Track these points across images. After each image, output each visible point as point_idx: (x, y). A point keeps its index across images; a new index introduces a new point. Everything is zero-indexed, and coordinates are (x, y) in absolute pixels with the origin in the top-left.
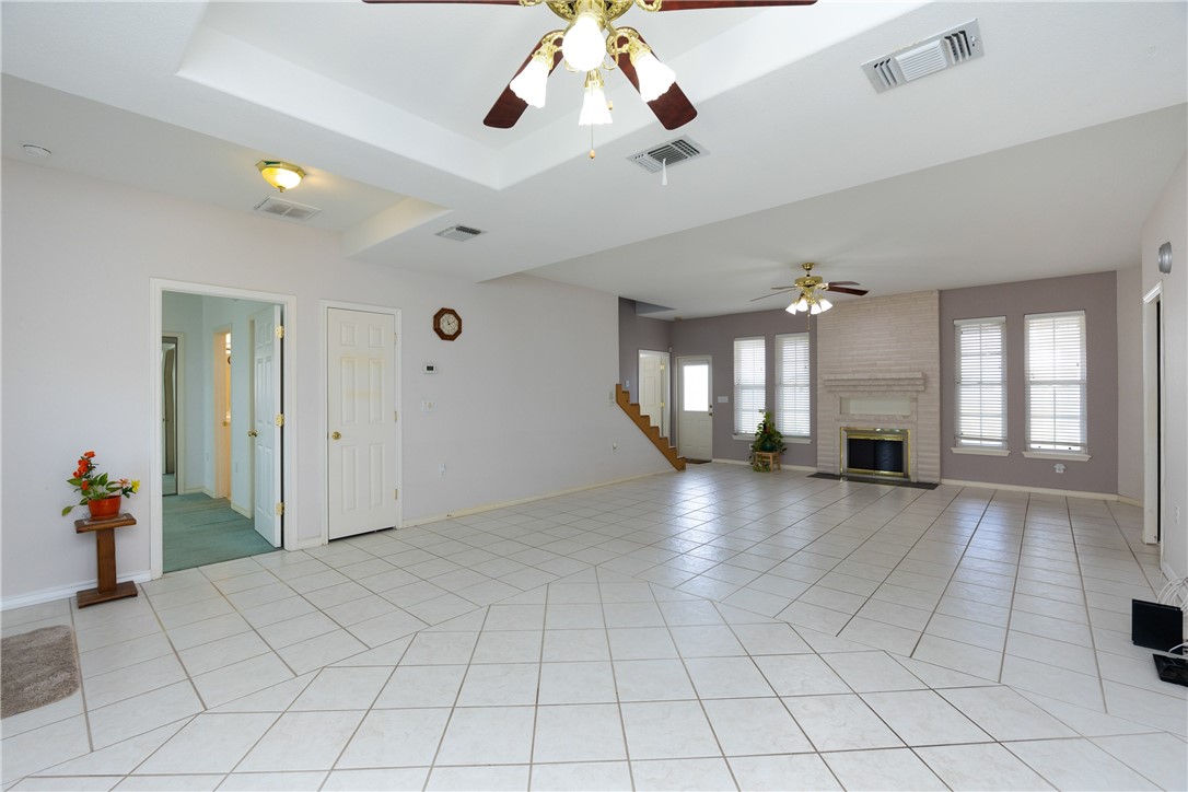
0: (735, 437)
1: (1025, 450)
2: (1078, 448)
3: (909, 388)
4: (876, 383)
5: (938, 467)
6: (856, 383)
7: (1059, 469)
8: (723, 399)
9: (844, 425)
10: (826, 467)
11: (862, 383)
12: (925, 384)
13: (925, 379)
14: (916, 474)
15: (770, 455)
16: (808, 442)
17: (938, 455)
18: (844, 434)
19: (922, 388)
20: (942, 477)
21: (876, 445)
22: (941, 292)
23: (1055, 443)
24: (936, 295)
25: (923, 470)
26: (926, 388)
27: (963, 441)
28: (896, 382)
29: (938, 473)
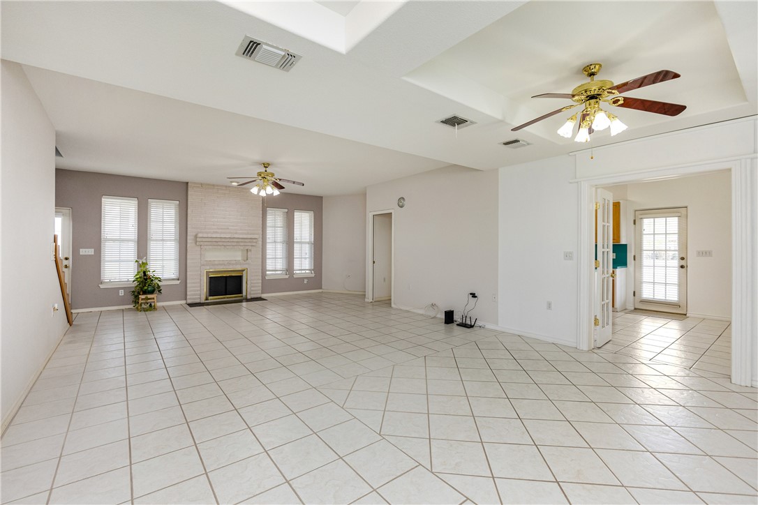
0: (102, 286)
1: (293, 275)
3: (248, 244)
5: (260, 288)
7: (306, 281)
8: (87, 252)
9: (208, 268)
10: (195, 299)
14: (250, 294)
16: (177, 282)
17: (260, 281)
18: (207, 275)
20: (263, 293)
21: (226, 279)
23: (302, 270)
25: (253, 291)
27: (267, 272)
28: (240, 240)
29: (260, 292)
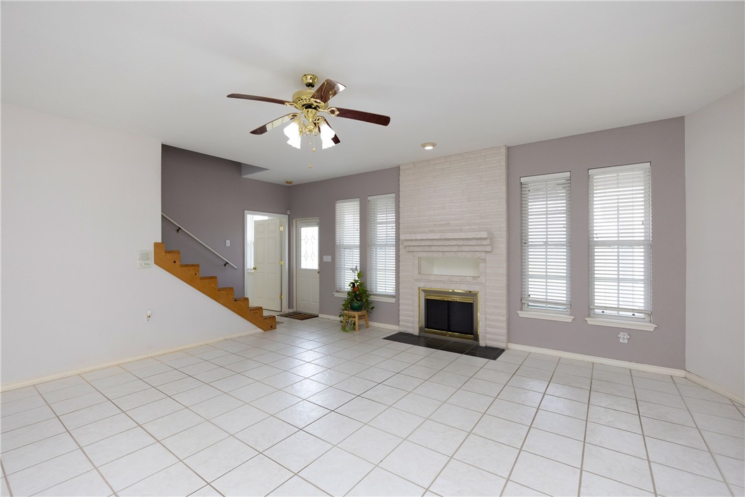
1: (589, 316)
2: (642, 315)
3: (477, 248)
4: (448, 243)
5: (505, 331)
6: (430, 243)
7: (624, 338)
8: (327, 259)
9: (422, 285)
10: (407, 327)
11: (436, 243)
12: (491, 244)
13: (491, 238)
14: (485, 337)
15: (356, 314)
16: (393, 300)
17: (505, 318)
18: (423, 294)
19: (488, 249)
20: (509, 341)
22: (509, 149)
23: (618, 309)
24: (504, 151)
25: (491, 333)
26: (493, 248)
27: (529, 304)
28: (465, 243)
29: (504, 338)
